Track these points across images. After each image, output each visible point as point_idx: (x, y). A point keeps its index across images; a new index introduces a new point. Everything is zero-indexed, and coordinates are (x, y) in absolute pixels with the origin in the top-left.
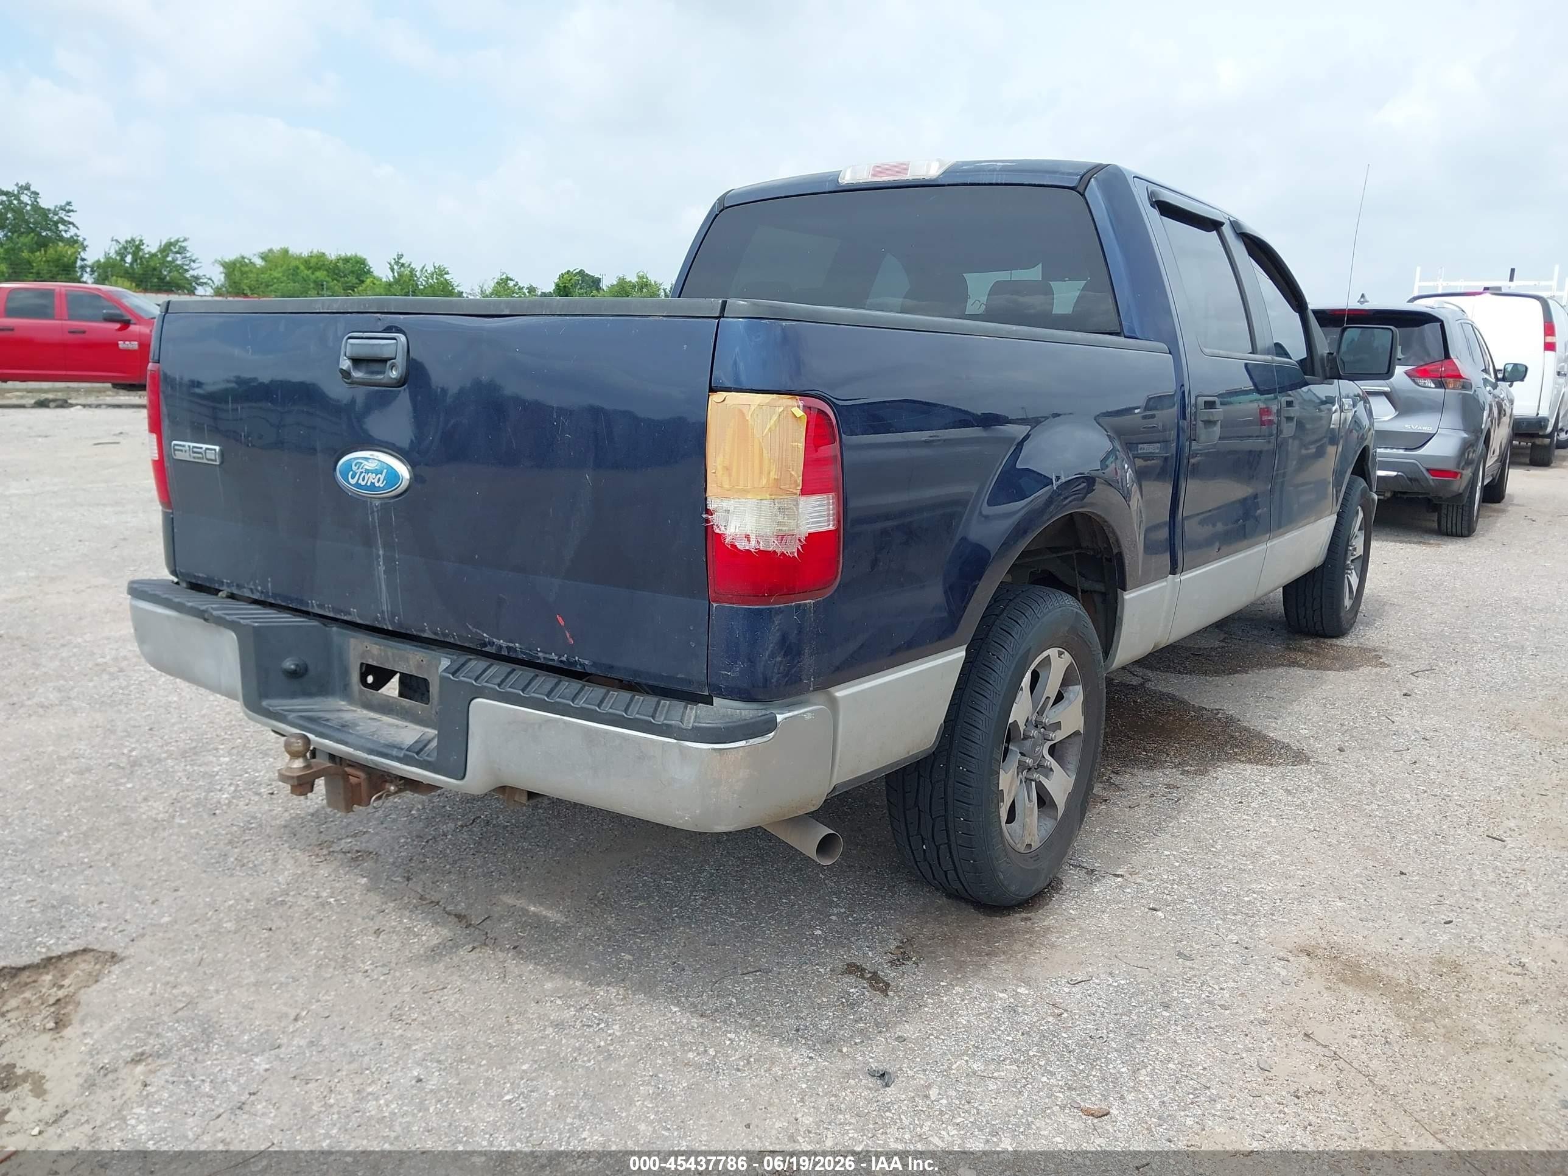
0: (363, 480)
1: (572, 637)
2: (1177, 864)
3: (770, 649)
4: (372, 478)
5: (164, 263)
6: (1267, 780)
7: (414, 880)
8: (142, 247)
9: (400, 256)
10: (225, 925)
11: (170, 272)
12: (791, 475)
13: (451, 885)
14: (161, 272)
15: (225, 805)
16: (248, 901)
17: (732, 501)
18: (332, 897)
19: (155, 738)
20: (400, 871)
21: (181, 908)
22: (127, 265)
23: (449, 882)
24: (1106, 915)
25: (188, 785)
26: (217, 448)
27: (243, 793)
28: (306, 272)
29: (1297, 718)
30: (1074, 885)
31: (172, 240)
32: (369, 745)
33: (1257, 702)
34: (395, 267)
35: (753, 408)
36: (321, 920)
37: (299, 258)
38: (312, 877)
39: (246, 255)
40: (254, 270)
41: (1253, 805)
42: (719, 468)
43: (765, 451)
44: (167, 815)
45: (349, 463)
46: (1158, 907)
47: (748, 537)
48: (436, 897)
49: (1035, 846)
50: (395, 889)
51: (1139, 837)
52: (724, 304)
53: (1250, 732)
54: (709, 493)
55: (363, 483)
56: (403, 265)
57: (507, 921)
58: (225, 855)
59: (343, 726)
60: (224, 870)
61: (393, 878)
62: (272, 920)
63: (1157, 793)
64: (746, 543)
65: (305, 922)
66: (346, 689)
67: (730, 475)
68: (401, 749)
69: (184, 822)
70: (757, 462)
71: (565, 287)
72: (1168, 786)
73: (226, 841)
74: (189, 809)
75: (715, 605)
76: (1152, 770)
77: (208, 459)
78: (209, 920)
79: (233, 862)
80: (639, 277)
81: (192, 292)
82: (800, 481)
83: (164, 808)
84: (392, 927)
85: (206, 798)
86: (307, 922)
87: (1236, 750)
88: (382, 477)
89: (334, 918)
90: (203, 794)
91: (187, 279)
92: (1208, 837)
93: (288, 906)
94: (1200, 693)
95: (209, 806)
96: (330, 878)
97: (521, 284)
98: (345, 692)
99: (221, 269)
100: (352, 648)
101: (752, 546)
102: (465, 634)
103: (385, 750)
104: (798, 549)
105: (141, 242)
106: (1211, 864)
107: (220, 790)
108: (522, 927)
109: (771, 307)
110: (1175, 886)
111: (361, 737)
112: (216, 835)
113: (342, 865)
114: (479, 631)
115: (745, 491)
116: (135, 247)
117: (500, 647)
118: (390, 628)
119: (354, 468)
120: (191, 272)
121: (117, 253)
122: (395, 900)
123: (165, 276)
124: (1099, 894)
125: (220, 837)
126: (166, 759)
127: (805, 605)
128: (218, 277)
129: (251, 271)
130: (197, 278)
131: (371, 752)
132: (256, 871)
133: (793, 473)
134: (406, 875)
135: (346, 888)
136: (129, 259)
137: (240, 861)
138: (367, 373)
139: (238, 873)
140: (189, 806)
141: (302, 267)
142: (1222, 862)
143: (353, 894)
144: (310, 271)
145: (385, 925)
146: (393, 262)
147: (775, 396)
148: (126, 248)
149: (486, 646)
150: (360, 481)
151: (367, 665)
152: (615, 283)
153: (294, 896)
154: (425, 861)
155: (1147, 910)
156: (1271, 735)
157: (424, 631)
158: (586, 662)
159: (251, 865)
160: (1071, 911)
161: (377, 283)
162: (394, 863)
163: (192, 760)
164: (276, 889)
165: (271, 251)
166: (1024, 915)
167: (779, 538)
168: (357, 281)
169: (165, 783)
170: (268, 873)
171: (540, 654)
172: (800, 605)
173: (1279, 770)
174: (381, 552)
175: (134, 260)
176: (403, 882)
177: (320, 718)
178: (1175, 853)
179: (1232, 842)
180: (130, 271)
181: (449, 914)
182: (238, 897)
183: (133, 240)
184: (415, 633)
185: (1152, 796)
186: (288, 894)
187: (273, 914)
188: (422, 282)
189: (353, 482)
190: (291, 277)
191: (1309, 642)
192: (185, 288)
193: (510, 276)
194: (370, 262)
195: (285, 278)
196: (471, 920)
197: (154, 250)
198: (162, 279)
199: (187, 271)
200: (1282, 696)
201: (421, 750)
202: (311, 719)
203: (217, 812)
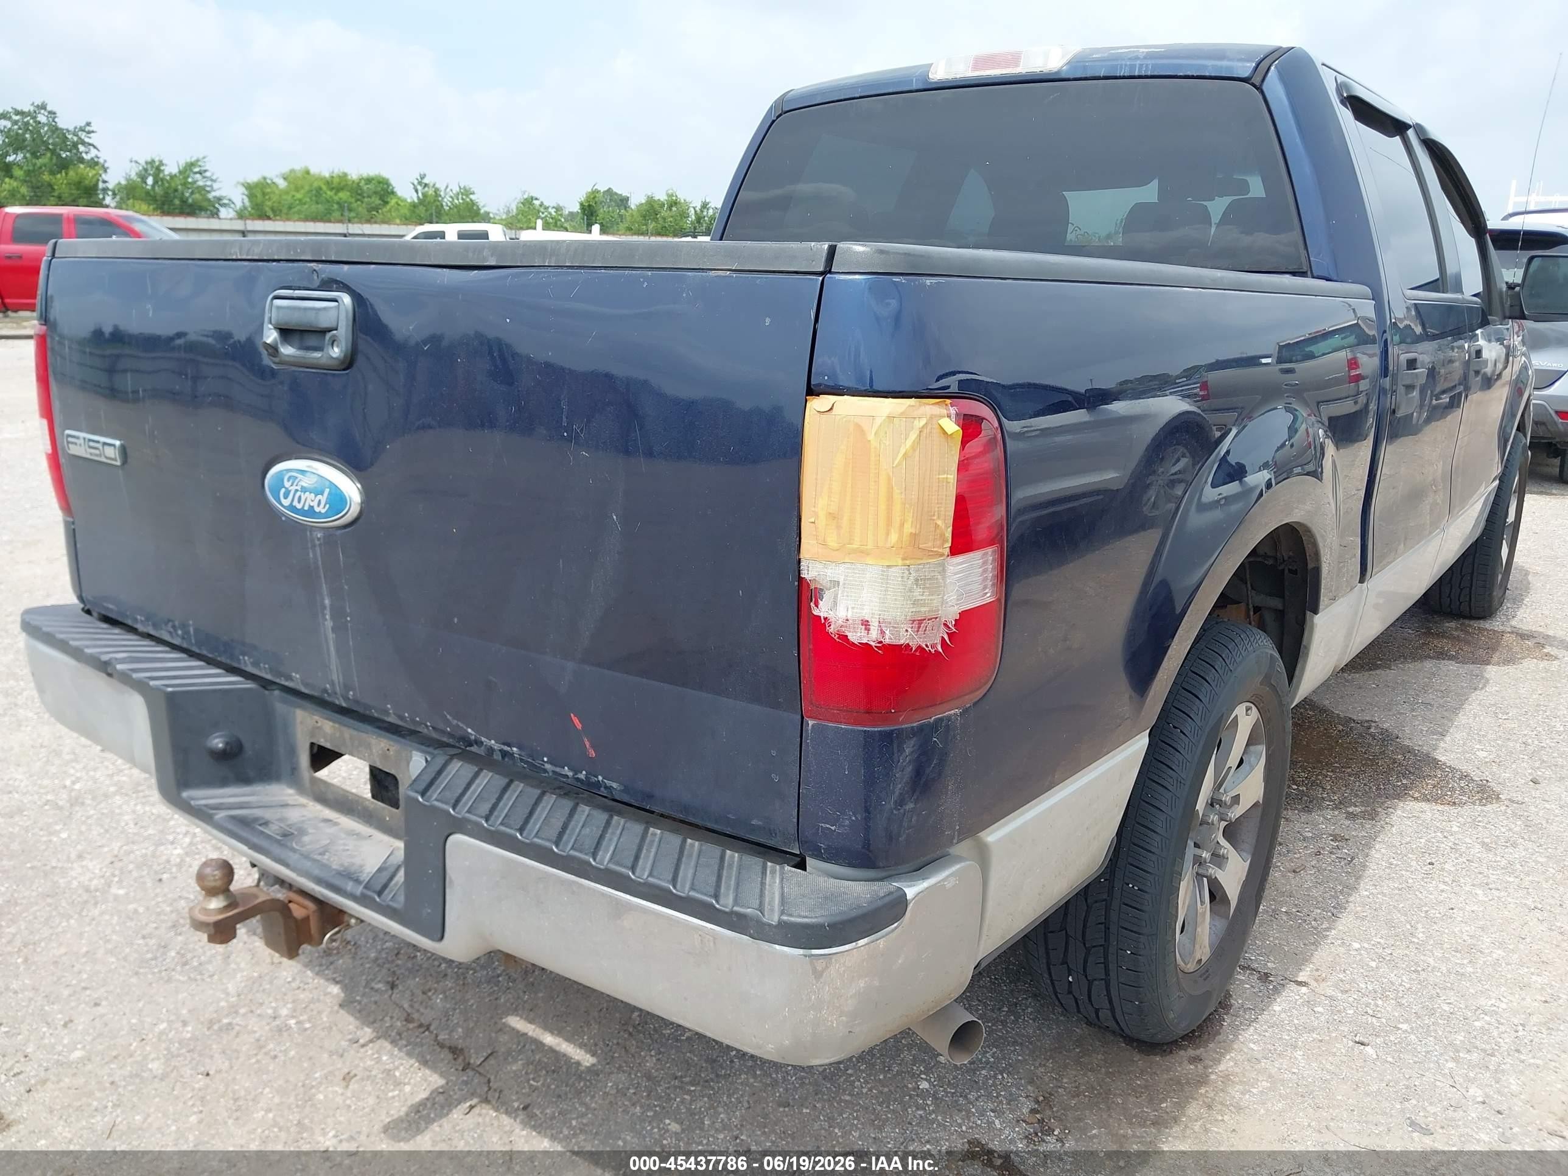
0: (299, 501)
1: (592, 746)
2: (1373, 964)
3: (897, 793)
4: (310, 500)
5: (185, 184)
6: (1455, 829)
7: (400, 987)
8: (162, 168)
9: (423, 177)
10: (150, 1066)
11: (192, 193)
12: (937, 526)
13: (446, 997)
14: (183, 194)
15: (176, 865)
16: (185, 1023)
17: (842, 568)
18: (293, 1017)
19: (106, 763)
20: (384, 971)
21: (100, 1035)
22: (149, 187)
23: (444, 992)
24: (1299, 1054)
25: (135, 834)
26: (118, 443)
27: (199, 847)
28: (329, 193)
29: (1468, 734)
30: (1247, 999)
31: (193, 160)
32: (316, 872)
33: (1413, 710)
34: (419, 188)
35: (878, 422)
36: (275, 1057)
37: (321, 179)
38: (271, 983)
39: (268, 175)
40: (277, 192)
41: (1447, 866)
42: (822, 515)
43: (896, 491)
44: (103, 881)
45: (280, 475)
46: (1366, 1041)
47: (866, 624)
48: (427, 1016)
49: (1204, 960)
50: (376, 1003)
51: (1315, 920)
52: (832, 251)
53: (1416, 755)
54: (804, 554)
55: (299, 506)
56: (426, 185)
57: (515, 1060)
58: (165, 947)
59: (285, 835)
60: (160, 972)
61: (373, 985)
62: (212, 1057)
63: (1323, 848)
64: (864, 633)
65: (253, 1060)
66: (293, 774)
67: (839, 527)
68: (357, 881)
69: (121, 892)
70: (883, 507)
71: (589, 206)
72: (1335, 838)
73: (170, 924)
74: (130, 872)
75: (811, 723)
76: (1310, 811)
77: (106, 458)
78: (131, 1056)
79: (173, 958)
80: (668, 195)
81: (215, 214)
82: (949, 534)
83: (101, 869)
84: (366, 1069)
85: (154, 856)
86: (258, 1061)
87: (1404, 782)
88: (323, 499)
89: (292, 1053)
90: (151, 849)
91: (209, 200)
92: (1403, 919)
93: (234, 1033)
94: (1342, 697)
95: (155, 867)
96: (294, 985)
97: (546, 204)
98: (293, 778)
99: (243, 190)
100: (298, 720)
101: (872, 637)
102: (441, 726)
103: (338, 882)
104: (943, 639)
105: (161, 163)
106: (1417, 964)
107: (172, 843)
108: (536, 1071)
109: (907, 254)
110: (1380, 1002)
111: (306, 857)
112: (159, 914)
113: (310, 961)
114: (461, 725)
115: (863, 552)
116: (155, 168)
117: (491, 750)
118: (344, 705)
119: (287, 484)
120: (213, 194)
121: (139, 175)
122: (374, 1022)
123: (187, 199)
124: (1283, 1015)
125: (162, 917)
126: (115, 794)
127: (949, 718)
128: (239, 197)
129: (274, 193)
130: (219, 199)
131: (319, 881)
132: (201, 974)
133: (939, 522)
134: (390, 979)
135: (312, 1001)
136: (150, 181)
137: (183, 956)
138: (301, 348)
139: (177, 977)
140: (131, 866)
141: (324, 188)
142: (1431, 961)
143: (319, 1013)
144: (334, 191)
145: (357, 1066)
146: (416, 182)
147: (913, 401)
148: (146, 170)
149: (471, 745)
150: (295, 503)
151: (319, 746)
152: (644, 201)
153: (244, 1015)
154: (415, 957)
155: (1351, 1044)
156: (1443, 759)
157: (388, 714)
158: (615, 785)
159: (195, 964)
160: (1252, 1045)
161: (402, 204)
162: (377, 959)
163: (144, 797)
164: (223, 1004)
165: (292, 171)
166: (1191, 1052)
167: (916, 625)
168: (380, 202)
169: (107, 831)
170: (216, 977)
171: (548, 766)
172: (941, 719)
173: (1466, 811)
174: (327, 602)
175: (155, 182)
176: (386, 991)
177: (256, 820)
178: (1366, 945)
179: (1435, 927)
180: (152, 193)
181: (442, 1046)
182: (173, 1018)
183: (153, 161)
184: (376, 715)
185: (1318, 853)
186: (236, 1012)
187: (214, 1046)
188: (447, 201)
189: (286, 503)
190: (314, 198)
191: (1453, 624)
192: (207, 210)
193: (535, 195)
194: (394, 182)
195: (308, 200)
196: (470, 1057)
197: (175, 170)
198: (184, 201)
199: (209, 192)
200: (1441, 701)
201: (385, 886)
202: (243, 822)
203: (165, 876)
